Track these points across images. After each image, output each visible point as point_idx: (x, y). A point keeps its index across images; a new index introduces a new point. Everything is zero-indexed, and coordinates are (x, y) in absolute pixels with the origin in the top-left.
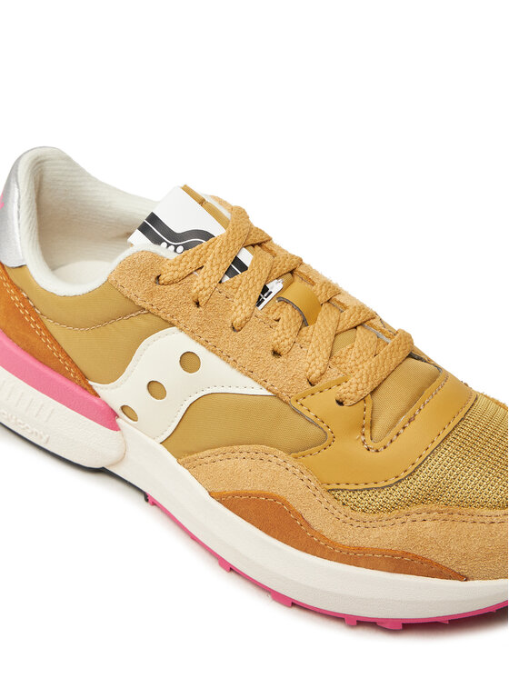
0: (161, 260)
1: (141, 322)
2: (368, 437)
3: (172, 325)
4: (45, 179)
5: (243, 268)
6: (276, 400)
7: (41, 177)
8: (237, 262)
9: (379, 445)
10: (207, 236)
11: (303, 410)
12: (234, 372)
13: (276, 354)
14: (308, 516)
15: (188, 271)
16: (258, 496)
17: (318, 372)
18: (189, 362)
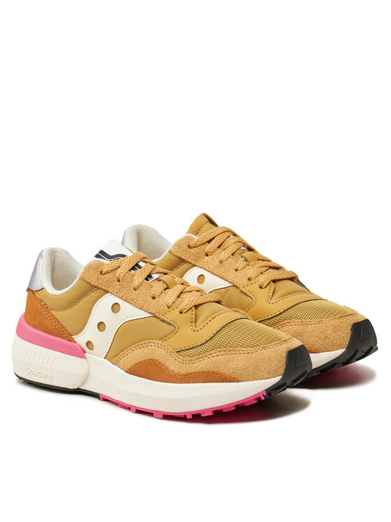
0: (103, 264)
1: (95, 294)
2: (194, 326)
3: (108, 292)
4: (56, 262)
5: (140, 267)
6: (154, 318)
7: (54, 260)
8: (137, 265)
9: (199, 329)
10: (124, 256)
11: (166, 319)
12: (135, 309)
13: (154, 298)
14: (167, 365)
15: (115, 267)
16: (145, 361)
17: (171, 302)
18: (115, 308)
